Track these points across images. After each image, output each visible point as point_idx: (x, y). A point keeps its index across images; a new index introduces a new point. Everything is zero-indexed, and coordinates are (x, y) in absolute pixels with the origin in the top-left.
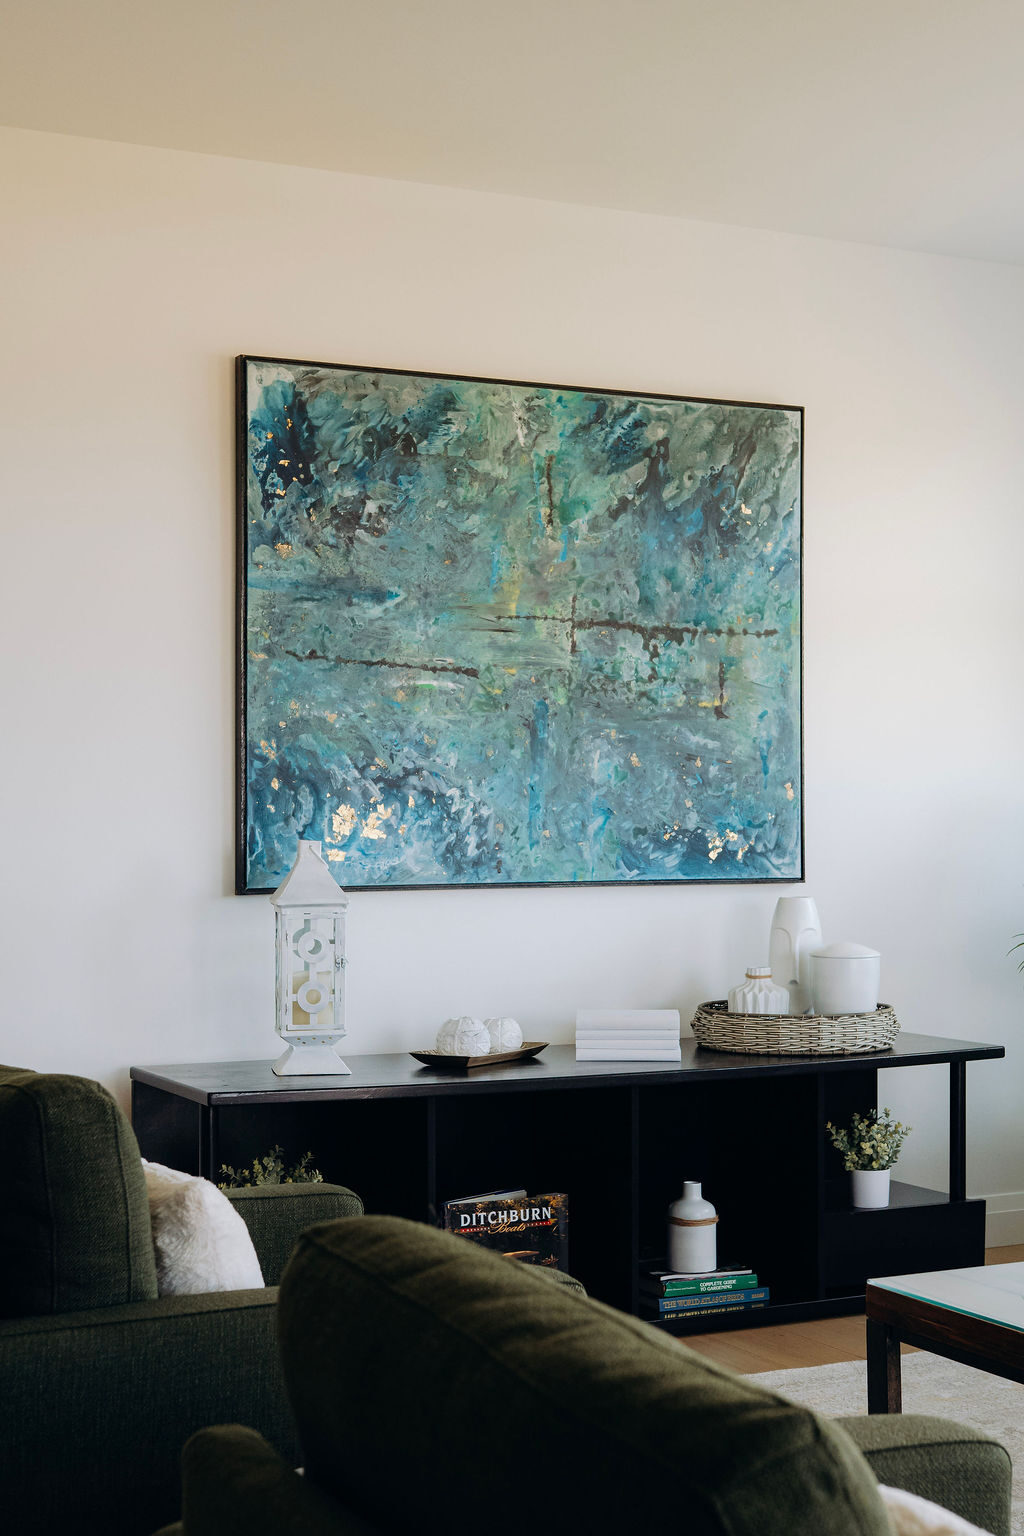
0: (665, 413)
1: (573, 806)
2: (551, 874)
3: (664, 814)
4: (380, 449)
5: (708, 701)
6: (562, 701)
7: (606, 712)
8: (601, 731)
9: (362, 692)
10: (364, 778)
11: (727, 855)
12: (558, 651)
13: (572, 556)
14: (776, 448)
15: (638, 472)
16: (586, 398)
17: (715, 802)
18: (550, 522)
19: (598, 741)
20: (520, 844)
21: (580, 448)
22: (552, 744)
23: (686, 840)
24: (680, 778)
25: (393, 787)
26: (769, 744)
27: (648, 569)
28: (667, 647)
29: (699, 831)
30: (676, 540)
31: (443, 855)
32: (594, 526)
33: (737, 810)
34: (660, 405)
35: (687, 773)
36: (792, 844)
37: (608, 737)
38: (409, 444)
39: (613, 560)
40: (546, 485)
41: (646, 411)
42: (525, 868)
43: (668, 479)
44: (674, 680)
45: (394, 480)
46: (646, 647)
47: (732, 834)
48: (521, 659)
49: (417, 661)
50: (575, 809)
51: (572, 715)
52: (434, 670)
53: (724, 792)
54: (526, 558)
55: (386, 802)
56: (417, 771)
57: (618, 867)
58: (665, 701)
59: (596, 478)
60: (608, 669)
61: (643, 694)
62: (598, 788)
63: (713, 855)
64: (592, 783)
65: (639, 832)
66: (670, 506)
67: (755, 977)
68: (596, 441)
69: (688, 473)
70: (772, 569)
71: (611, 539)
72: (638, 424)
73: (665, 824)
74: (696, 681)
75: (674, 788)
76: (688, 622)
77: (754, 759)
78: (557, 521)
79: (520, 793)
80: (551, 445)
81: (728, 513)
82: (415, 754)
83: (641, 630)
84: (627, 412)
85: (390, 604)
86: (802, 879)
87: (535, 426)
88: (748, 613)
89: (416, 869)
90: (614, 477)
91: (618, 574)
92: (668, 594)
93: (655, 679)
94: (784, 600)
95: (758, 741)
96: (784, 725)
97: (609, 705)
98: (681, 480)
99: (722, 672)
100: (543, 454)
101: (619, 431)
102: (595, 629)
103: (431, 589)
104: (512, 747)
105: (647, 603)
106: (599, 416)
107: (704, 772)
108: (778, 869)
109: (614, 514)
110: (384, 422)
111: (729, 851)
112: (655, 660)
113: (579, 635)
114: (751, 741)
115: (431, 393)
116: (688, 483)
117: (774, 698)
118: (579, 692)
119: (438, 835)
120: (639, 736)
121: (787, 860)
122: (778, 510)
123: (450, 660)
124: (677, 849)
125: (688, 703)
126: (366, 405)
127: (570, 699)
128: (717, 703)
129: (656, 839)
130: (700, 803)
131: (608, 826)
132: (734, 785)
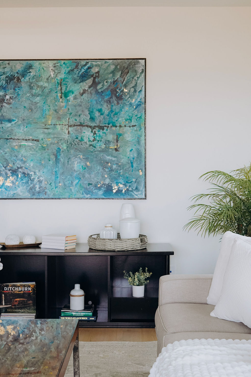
0: (98, 64)
1: (69, 177)
2: (62, 196)
3: (98, 179)
4: (10, 81)
5: (112, 146)
6: (65, 148)
7: (79, 150)
8: (78, 156)
9: (5, 147)
10: (6, 169)
11: (119, 191)
12: (64, 134)
13: (68, 107)
14: (136, 71)
15: (90, 81)
16: (73, 62)
17: (115, 176)
18: (61, 98)
19: (76, 159)
20: (52, 187)
21: (70, 76)
22: (62, 160)
23: (105, 187)
24: (103, 169)
25: (14, 172)
26: (133, 158)
27: (93, 109)
28: (99, 131)
29: (110, 184)
30: (102, 100)
31: (29, 190)
32: (75, 98)
33: (123, 178)
34: (97, 62)
35: (106, 167)
36: (142, 188)
37: (80, 157)
38: (18, 79)
39: (81, 107)
40: (60, 88)
41: (92, 64)
42: (54, 194)
43: (99, 83)
44: (101, 141)
45: (14, 89)
46: (92, 132)
47: (121, 185)
48: (52, 136)
49: (21, 138)
50: (69, 178)
51: (68, 151)
52: (26, 140)
53: (118, 173)
54: (54, 108)
55: (12, 176)
56: (21, 168)
57: (83, 194)
58: (98, 147)
59: (76, 84)
60: (80, 138)
61: (91, 145)
62: (76, 172)
63: (114, 191)
64: (75, 170)
65: (89, 184)
66: (100, 91)
67: (107, 227)
68: (75, 74)
69: (106, 81)
70: (135, 107)
71: (81, 102)
72: (89, 68)
73: (98, 182)
74: (108, 141)
75: (101, 172)
76: (106, 124)
77: (128, 163)
78: (63, 97)
79: (52, 173)
80: (62, 76)
81: (119, 92)
82: (21, 163)
83: (90, 127)
84: (85, 65)
85: (13, 123)
86: (145, 198)
87: (56, 71)
88: (126, 120)
89: (21, 194)
90: (81, 83)
91: (83, 111)
92: (99, 116)
93: (95, 141)
94: (139, 116)
95: (129, 158)
96: (139, 153)
97: (80, 148)
98: (103, 83)
99: (117, 138)
100: (59, 79)
101: (83, 70)
102: (76, 127)
103: (25, 118)
104: (50, 161)
105: (92, 119)
106: (77, 67)
107: (111, 167)
108: (137, 195)
109: (82, 95)
110: (11, 74)
111: (120, 190)
112: (95, 135)
113: (70, 129)
114: (127, 158)
115: (25, 65)
116: (105, 84)
117: (135, 145)
118: (70, 145)
119: (27, 185)
120: (90, 157)
121: (140, 193)
122: (137, 89)
123: (31, 137)
124: (102, 189)
125: (106, 147)
126: (6, 70)
127: (67, 147)
128: (116, 147)
129: (96, 186)
130: (110, 176)
131: (80, 183)
132: (121, 171)
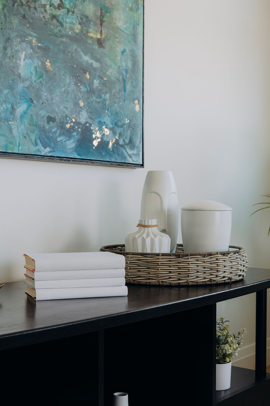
1: (6, 91)
3: (66, 108)
5: (94, 34)
7: (30, 23)
8: (26, 37)
11: (103, 144)
17: (97, 105)
19: (24, 44)
23: (80, 130)
24: (76, 84)
26: (126, 71)
29: (88, 125)
33: (109, 114)
35: (81, 82)
36: (138, 142)
37: (30, 42)
44: (73, 12)
47: (106, 130)
50: (7, 94)
51: (6, 19)
53: (102, 100)
58: (68, 25)
61: (54, 17)
62: (23, 81)
63: (95, 143)
64: (19, 76)
65: (50, 119)
67: (145, 226)
73: (67, 116)
74: (87, 17)
75: (73, 91)
77: (119, 80)
86: (142, 165)
93: (62, 8)
95: (121, 68)
97: (32, 19)
99: (102, 16)
107: (91, 83)
108: (131, 157)
111: (105, 142)
114: (117, 68)
117: (129, 42)
120: (51, 47)
121: (135, 152)
124: (74, 136)
125: (81, 31)
128: (99, 36)
129: (62, 126)
130: (89, 105)
131: (29, 112)
132: (108, 96)
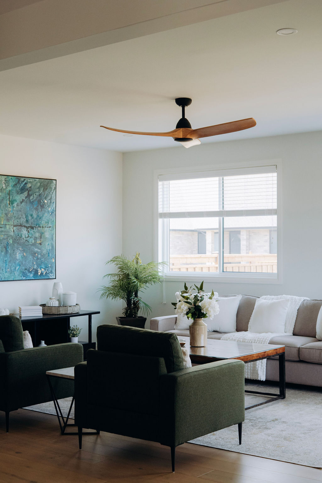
0: (31, 181)
1: (13, 264)
2: (9, 278)
3: (30, 265)
5: (38, 242)
6: (11, 242)
7: (20, 244)
11: (42, 274)
12: (11, 232)
13: (13, 211)
14: (51, 188)
15: (26, 194)
16: (16, 178)
17: (39, 263)
18: (9, 204)
19: (18, 250)
20: (3, 272)
21: (15, 189)
22: (9, 251)
23: (34, 271)
24: (33, 258)
26: (49, 250)
27: (27, 214)
28: (31, 230)
29: (37, 269)
30: (33, 208)
32: (17, 205)
33: (44, 264)
34: (30, 180)
35: (34, 257)
36: (54, 271)
37: (20, 249)
39: (21, 212)
40: (9, 197)
41: (27, 181)
42: (4, 277)
43: (31, 195)
44: (32, 237)
46: (27, 230)
47: (43, 269)
48: (4, 233)
51: (13, 245)
53: (41, 261)
54: (5, 212)
57: (22, 277)
58: (30, 242)
59: (18, 195)
60: (20, 235)
61: (26, 240)
62: (18, 260)
63: (39, 274)
65: (25, 269)
66: (32, 201)
67: (51, 299)
68: (18, 187)
69: (35, 194)
70: (50, 214)
71: (21, 208)
72: (26, 184)
73: (30, 268)
74: (36, 237)
75: (32, 260)
76: (35, 225)
77: (47, 254)
78: (11, 204)
79: (4, 262)
80: (10, 188)
81: (42, 202)
83: (26, 227)
84: (23, 181)
86: (55, 278)
87: (6, 184)
88: (46, 223)
90: (21, 194)
91: (22, 215)
92: (31, 219)
93: (29, 237)
94: (53, 220)
96: (52, 247)
98: (34, 195)
99: (41, 235)
100: (8, 190)
101: (22, 185)
102: (18, 227)
104: (2, 252)
105: (27, 221)
106: (18, 182)
107: (38, 257)
108: (51, 276)
109: (21, 203)
112: (29, 233)
113: (15, 228)
114: (46, 250)
116: (35, 196)
117: (50, 241)
118: (14, 240)
120: (26, 249)
121: (53, 274)
122: (52, 201)
124: (32, 273)
125: (35, 242)
127: (13, 242)
128: (40, 242)
129: (29, 271)
130: (37, 263)
131: (20, 268)
132: (43, 259)
